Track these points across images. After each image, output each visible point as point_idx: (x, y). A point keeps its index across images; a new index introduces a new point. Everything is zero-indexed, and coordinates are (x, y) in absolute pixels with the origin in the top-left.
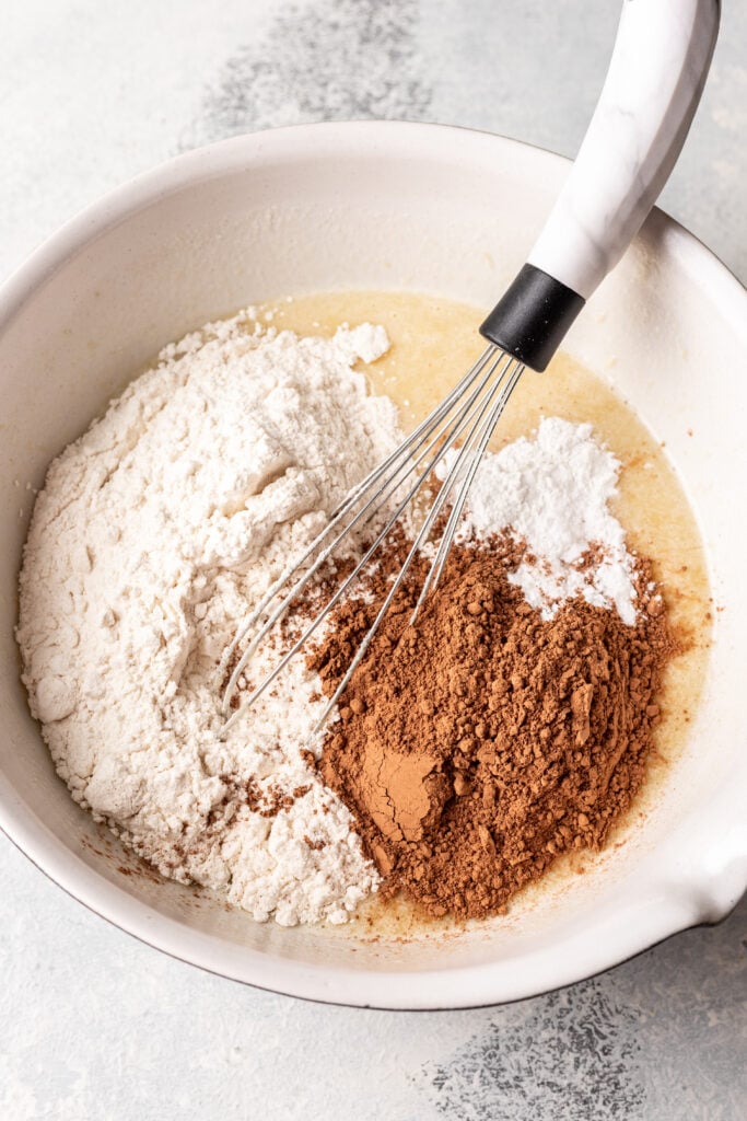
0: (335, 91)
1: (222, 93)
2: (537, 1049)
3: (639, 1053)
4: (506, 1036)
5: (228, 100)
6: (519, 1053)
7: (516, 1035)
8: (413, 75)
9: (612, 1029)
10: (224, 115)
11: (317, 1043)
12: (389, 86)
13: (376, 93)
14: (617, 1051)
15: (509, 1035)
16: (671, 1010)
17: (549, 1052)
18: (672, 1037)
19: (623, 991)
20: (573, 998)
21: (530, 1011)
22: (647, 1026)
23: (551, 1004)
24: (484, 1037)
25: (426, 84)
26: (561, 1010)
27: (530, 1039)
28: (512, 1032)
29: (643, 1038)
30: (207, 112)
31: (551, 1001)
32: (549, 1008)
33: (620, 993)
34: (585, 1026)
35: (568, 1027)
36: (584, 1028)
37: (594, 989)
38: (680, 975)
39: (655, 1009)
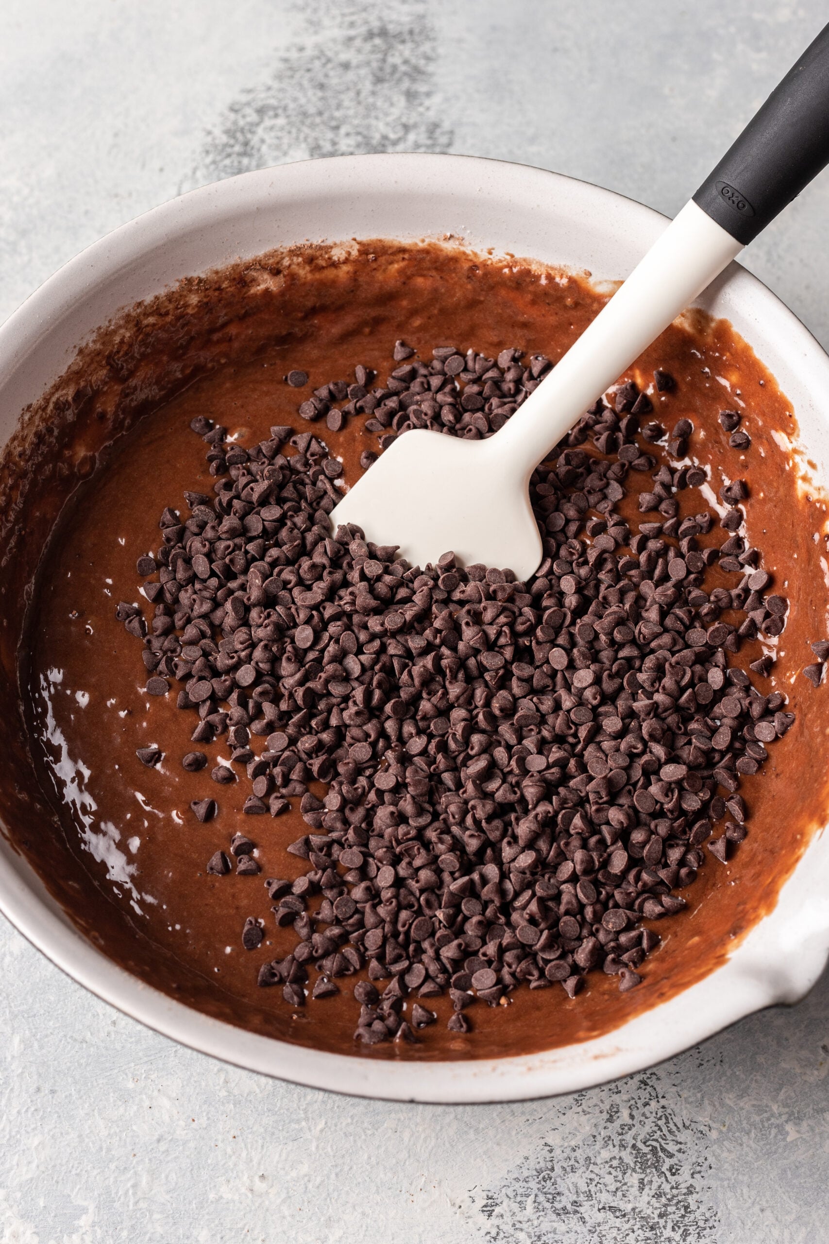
2: (596, 1170)
3: (710, 1172)
4: (562, 1157)
6: (577, 1175)
7: (573, 1155)
8: (432, 115)
9: (679, 1146)
11: (351, 1168)
12: (406, 127)
14: (686, 1171)
15: (565, 1155)
16: (745, 1123)
17: (610, 1173)
18: (747, 1154)
19: (691, 1103)
20: (634, 1113)
21: (588, 1128)
22: (719, 1142)
23: (610, 1120)
24: (537, 1158)
25: (446, 125)
26: (622, 1126)
27: (588, 1159)
28: (568, 1151)
29: (714, 1155)
32: (609, 1125)
33: (688, 1106)
34: (648, 1144)
35: (630, 1145)
36: (648, 1146)
37: (658, 1102)
38: (754, 1085)
39: (727, 1124)
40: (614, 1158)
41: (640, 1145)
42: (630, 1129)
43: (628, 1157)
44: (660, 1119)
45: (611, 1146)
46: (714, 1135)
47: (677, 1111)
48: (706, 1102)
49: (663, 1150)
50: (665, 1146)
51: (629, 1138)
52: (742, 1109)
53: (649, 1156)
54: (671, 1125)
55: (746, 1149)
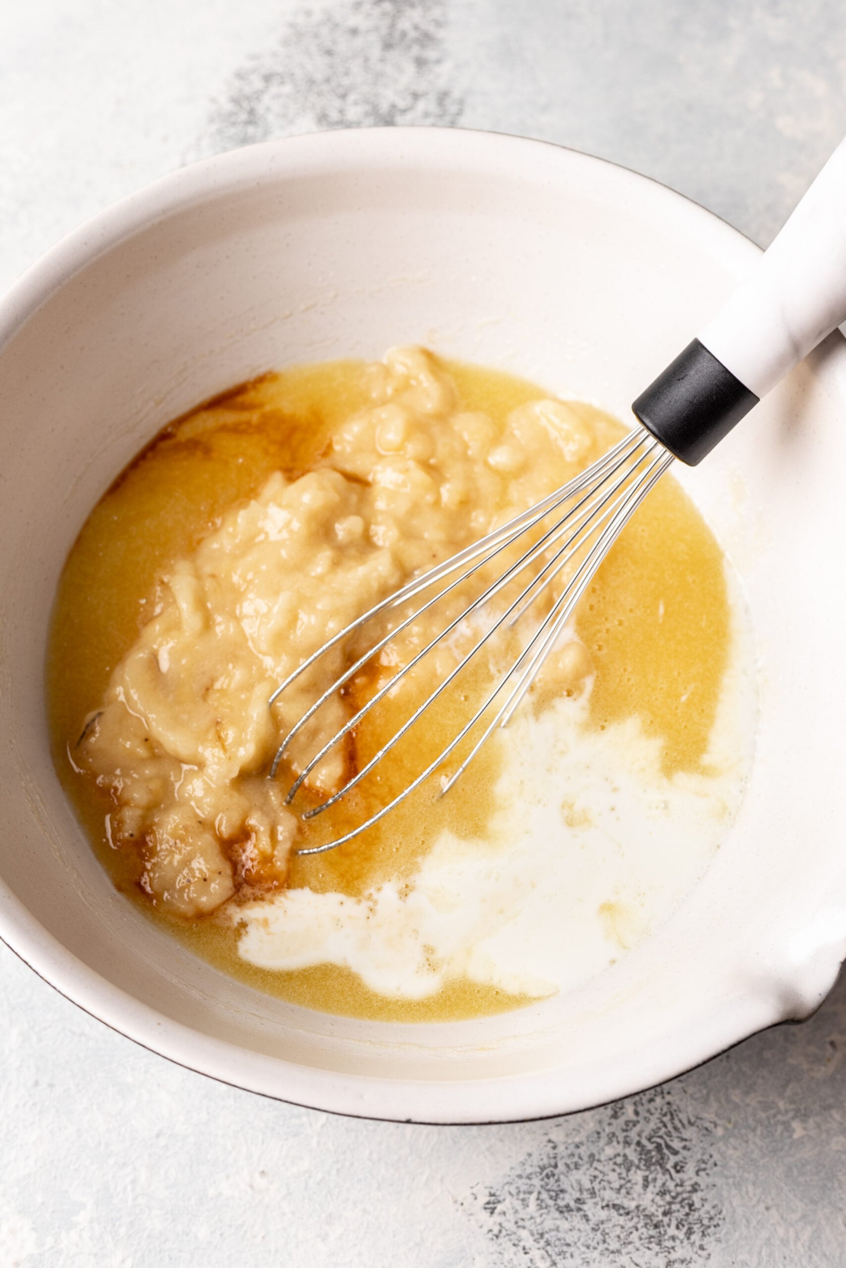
0: (356, 103)
1: (228, 107)
2: (600, 1167)
3: (715, 1169)
4: (565, 1153)
5: (235, 114)
6: (581, 1172)
7: (577, 1151)
8: (441, 83)
9: (684, 1143)
10: (232, 131)
11: (352, 1165)
12: (416, 96)
13: (402, 104)
14: (690, 1169)
15: (569, 1152)
16: (751, 1121)
17: (614, 1170)
18: (752, 1151)
19: (696, 1099)
20: (640, 1109)
21: (592, 1125)
22: (725, 1139)
23: (615, 1116)
24: (541, 1155)
25: (456, 94)
26: (627, 1123)
27: (592, 1156)
28: (572, 1148)
29: (719, 1152)
30: (214, 128)
31: (616, 1112)
32: (613, 1121)
33: (694, 1102)
34: (654, 1140)
35: (635, 1142)
36: (653, 1143)
37: (663, 1098)
38: (760, 1081)
39: (733, 1120)
40: (618, 1155)
41: (644, 1142)
42: (634, 1125)
43: (632, 1154)
44: (665, 1115)
45: (615, 1143)
46: (720, 1132)
47: (682, 1107)
48: (712, 1098)
49: (668, 1147)
50: (670, 1143)
51: (633, 1134)
52: (748, 1105)
53: (654, 1153)
54: (677, 1122)
55: (752, 1146)
